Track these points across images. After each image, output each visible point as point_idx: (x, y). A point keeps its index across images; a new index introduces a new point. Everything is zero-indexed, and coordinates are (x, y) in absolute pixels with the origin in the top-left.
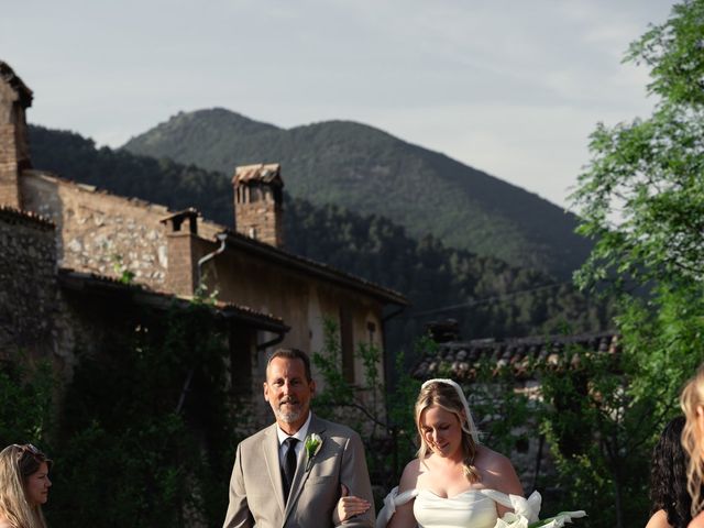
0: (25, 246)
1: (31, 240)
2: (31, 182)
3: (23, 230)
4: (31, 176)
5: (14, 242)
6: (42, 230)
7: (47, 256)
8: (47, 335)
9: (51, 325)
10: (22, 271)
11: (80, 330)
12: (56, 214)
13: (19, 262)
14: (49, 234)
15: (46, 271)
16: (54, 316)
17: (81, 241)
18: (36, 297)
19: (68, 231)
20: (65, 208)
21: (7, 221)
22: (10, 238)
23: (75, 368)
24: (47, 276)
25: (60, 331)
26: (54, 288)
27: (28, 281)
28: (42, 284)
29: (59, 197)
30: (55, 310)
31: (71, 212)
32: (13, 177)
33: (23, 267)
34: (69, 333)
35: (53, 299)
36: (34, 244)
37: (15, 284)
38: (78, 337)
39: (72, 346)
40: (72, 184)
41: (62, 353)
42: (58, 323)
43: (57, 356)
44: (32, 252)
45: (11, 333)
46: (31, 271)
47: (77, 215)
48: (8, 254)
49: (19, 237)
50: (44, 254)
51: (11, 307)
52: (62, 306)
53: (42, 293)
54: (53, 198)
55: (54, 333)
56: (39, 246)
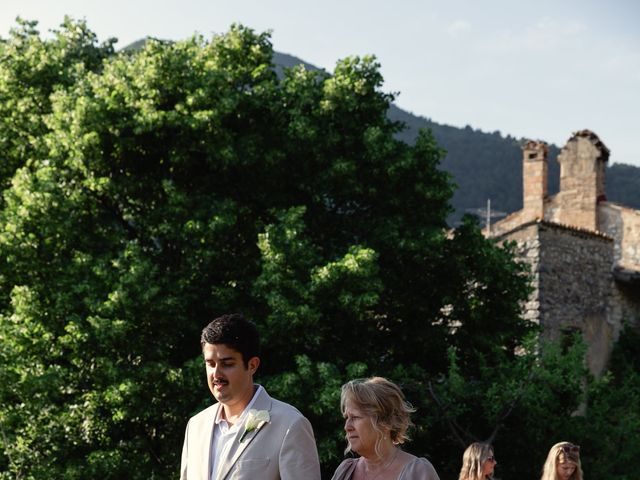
0: (592, 253)
1: (597, 249)
2: (605, 210)
3: (591, 243)
4: (605, 206)
5: (585, 251)
6: (605, 242)
7: (607, 259)
8: (602, 311)
9: (606, 304)
10: (589, 269)
11: (626, 307)
12: (619, 231)
13: (588, 263)
14: (609, 245)
15: (605, 269)
16: (609, 298)
17: (635, 248)
18: (597, 286)
19: (626, 241)
20: (625, 227)
21: (581, 237)
22: (582, 248)
23: (621, 332)
24: (606, 272)
25: (612, 307)
26: (610, 280)
27: (593, 275)
28: (602, 277)
29: (622, 219)
30: (610, 294)
31: (629, 229)
32: (593, 207)
33: (590, 267)
34: (618, 310)
35: (609, 287)
36: (598, 252)
37: (584, 278)
38: (624, 312)
39: (619, 317)
40: (632, 210)
41: (612, 322)
42: (611, 303)
43: (609, 324)
44: (597, 257)
45: (579, 309)
46: (595, 269)
47: (633, 231)
48: (580, 258)
49: (589, 247)
50: (604, 258)
51: (580, 292)
52: (615, 292)
53: (601, 283)
54: (618, 220)
55: (608, 309)
56: (601, 252)
